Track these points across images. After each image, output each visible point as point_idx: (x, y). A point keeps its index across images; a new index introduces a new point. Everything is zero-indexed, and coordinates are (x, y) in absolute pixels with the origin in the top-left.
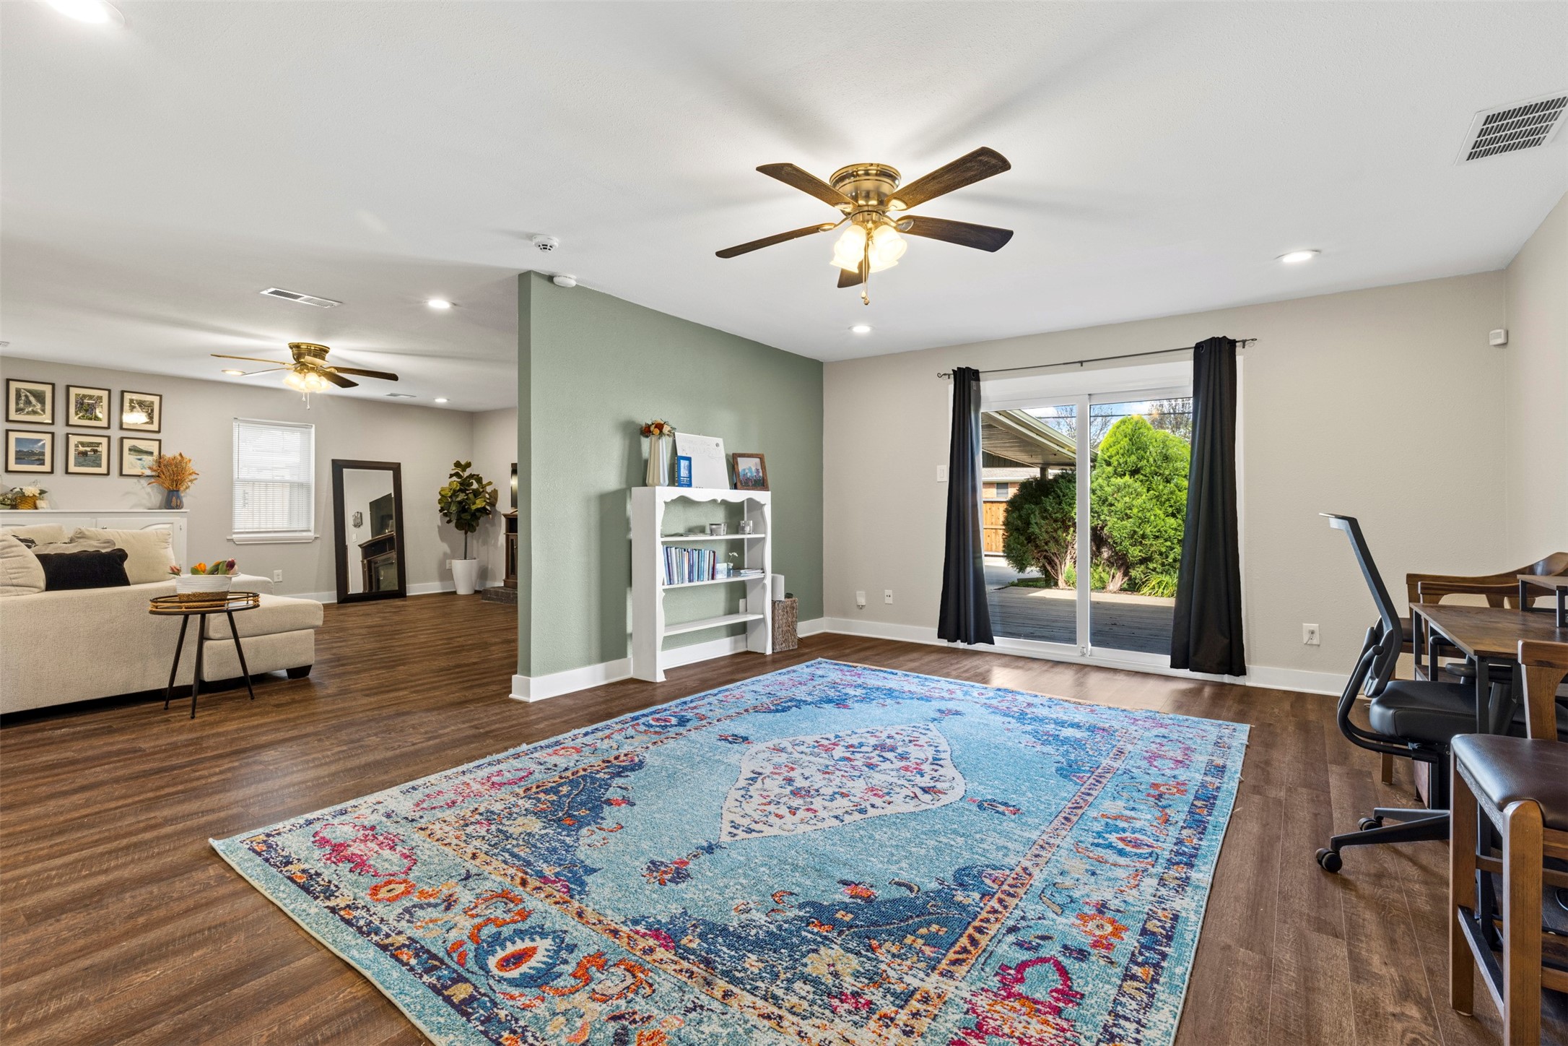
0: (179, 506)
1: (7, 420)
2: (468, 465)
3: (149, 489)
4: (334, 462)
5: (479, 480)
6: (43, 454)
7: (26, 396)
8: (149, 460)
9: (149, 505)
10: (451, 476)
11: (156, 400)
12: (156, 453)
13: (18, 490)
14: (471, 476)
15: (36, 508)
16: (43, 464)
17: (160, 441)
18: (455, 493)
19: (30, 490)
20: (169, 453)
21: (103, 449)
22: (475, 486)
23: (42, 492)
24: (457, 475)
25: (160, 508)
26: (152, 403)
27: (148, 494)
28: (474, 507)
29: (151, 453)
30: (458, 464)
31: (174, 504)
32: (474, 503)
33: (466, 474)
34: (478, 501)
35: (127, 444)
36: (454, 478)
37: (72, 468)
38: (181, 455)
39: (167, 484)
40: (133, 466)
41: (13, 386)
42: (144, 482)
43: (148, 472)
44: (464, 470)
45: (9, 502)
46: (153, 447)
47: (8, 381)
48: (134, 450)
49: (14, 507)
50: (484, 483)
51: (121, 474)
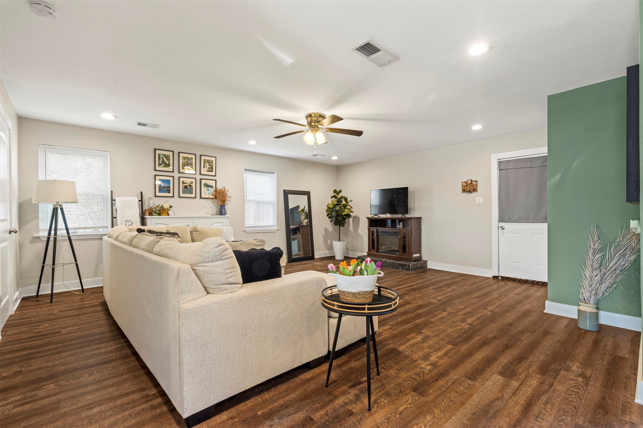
0: (225, 214)
1: (155, 170)
2: (340, 191)
3: (212, 205)
4: (284, 191)
5: (346, 199)
6: (169, 187)
7: (162, 157)
8: (212, 190)
9: (212, 213)
10: (332, 197)
11: (214, 159)
12: (214, 187)
13: (161, 206)
14: (342, 197)
15: (168, 215)
16: (170, 192)
17: (216, 180)
18: (335, 206)
19: (166, 206)
20: (219, 187)
21: (194, 185)
22: (344, 202)
23: (171, 207)
24: (334, 197)
25: (216, 215)
26: (212, 161)
27: (211, 207)
28: (344, 214)
29: (212, 187)
30: (335, 191)
31: (223, 213)
32: (344, 211)
33: (339, 196)
34: (346, 210)
35: (203, 182)
36: (333, 199)
37: (181, 195)
38: (224, 187)
39: (220, 203)
40: (205, 193)
41: (158, 152)
42: (209, 201)
43: (211, 197)
44: (338, 194)
45: (158, 212)
46: (212, 183)
47: (155, 149)
48: (206, 185)
49: (159, 214)
50: (348, 200)
51: (201, 198)
